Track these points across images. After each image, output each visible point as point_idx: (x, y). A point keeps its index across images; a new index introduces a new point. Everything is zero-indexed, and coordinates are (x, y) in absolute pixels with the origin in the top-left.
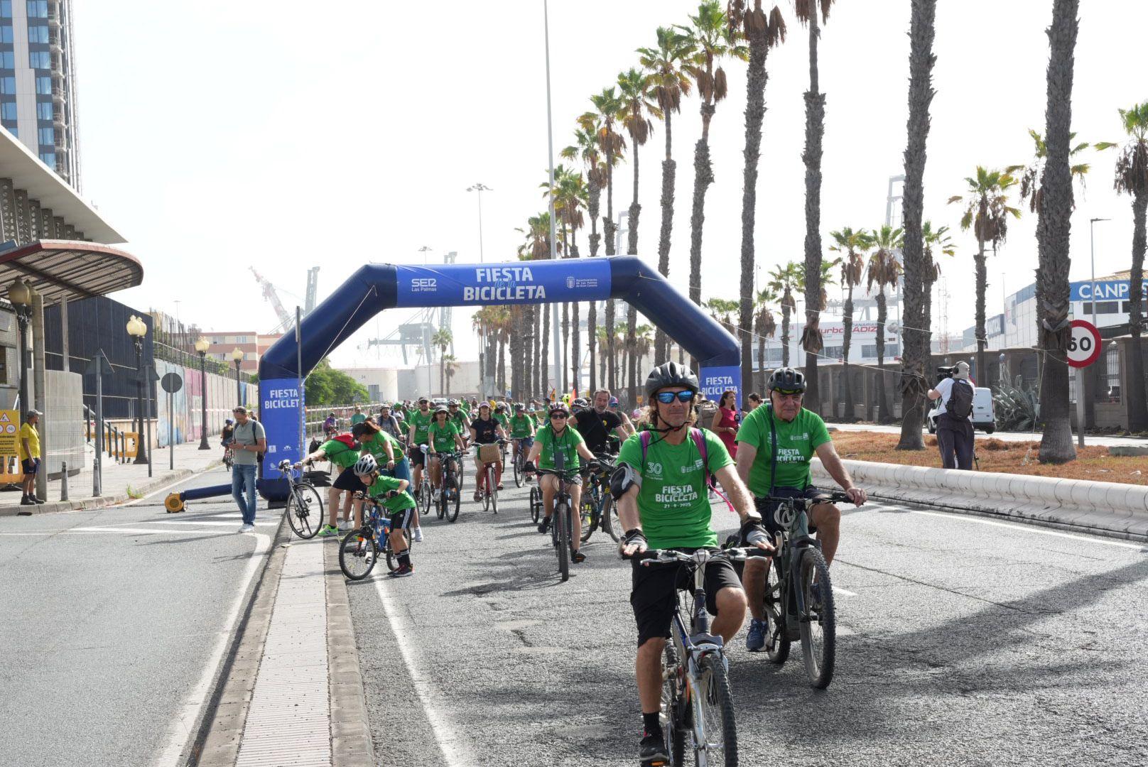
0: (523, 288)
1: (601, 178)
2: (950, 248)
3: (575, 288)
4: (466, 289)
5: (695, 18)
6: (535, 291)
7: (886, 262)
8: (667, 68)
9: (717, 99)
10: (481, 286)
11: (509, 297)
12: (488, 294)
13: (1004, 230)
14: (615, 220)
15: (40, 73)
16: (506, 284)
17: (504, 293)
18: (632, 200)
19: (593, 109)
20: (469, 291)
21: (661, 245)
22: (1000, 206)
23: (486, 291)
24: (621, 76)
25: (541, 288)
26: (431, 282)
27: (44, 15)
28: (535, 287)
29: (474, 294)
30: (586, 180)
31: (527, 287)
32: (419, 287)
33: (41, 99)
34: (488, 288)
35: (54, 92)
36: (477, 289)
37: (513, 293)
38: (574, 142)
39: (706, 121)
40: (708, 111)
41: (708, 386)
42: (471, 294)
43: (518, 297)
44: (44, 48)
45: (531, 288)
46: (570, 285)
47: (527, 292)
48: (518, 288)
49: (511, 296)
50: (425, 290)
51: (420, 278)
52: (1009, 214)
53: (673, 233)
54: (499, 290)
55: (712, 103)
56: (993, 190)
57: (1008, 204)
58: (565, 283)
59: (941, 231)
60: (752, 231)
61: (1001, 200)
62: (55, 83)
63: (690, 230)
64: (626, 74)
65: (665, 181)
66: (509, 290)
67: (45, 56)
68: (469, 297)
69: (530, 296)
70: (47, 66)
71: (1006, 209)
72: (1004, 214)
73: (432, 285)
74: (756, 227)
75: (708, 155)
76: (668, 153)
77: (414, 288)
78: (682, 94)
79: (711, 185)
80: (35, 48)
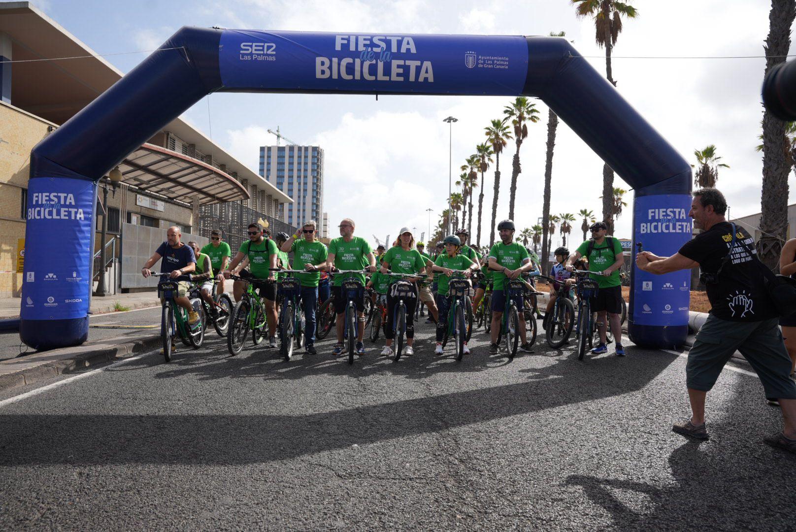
0: (401, 62)
1: (467, 192)
2: (594, 219)
3: (476, 67)
4: (319, 60)
5: (514, 104)
6: (418, 69)
7: (566, 225)
8: (497, 135)
9: (523, 137)
10: (341, 56)
11: (381, 77)
12: (350, 69)
13: (621, 210)
14: (473, 203)
15: (314, 177)
16: (377, 56)
17: (373, 70)
18: (480, 192)
19: (466, 163)
20: (323, 63)
21: (493, 205)
22: (619, 201)
23: (348, 64)
24: (478, 146)
25: (428, 64)
26: (269, 48)
27: (316, 162)
28: (418, 63)
29: (330, 68)
30: (462, 196)
31: (408, 63)
32: (251, 54)
33: (313, 184)
34: (350, 60)
35: (317, 182)
36: (335, 60)
37: (387, 71)
38: (459, 179)
39: (518, 146)
40: (519, 143)
41: (651, 222)
42: (325, 68)
43: (394, 78)
44: (316, 170)
45: (413, 64)
46: (470, 63)
47: (407, 69)
48: (395, 63)
49: (385, 74)
50: (260, 58)
51: (253, 42)
52: (623, 205)
53: (498, 201)
54: (367, 64)
55: (521, 139)
56: (617, 195)
57: (622, 201)
58: (463, 61)
59: (590, 212)
60: (550, 182)
61: (619, 199)
62: (317, 180)
63: (510, 194)
64: (480, 145)
65: (496, 180)
66: (381, 65)
67: (316, 172)
68: (323, 72)
69: (412, 78)
70: (316, 175)
71: (622, 203)
72: (621, 204)
73: (270, 52)
74: (552, 180)
75: (519, 161)
76: (497, 169)
77: (243, 55)
78: (503, 147)
79: (519, 174)
80: (313, 170)
